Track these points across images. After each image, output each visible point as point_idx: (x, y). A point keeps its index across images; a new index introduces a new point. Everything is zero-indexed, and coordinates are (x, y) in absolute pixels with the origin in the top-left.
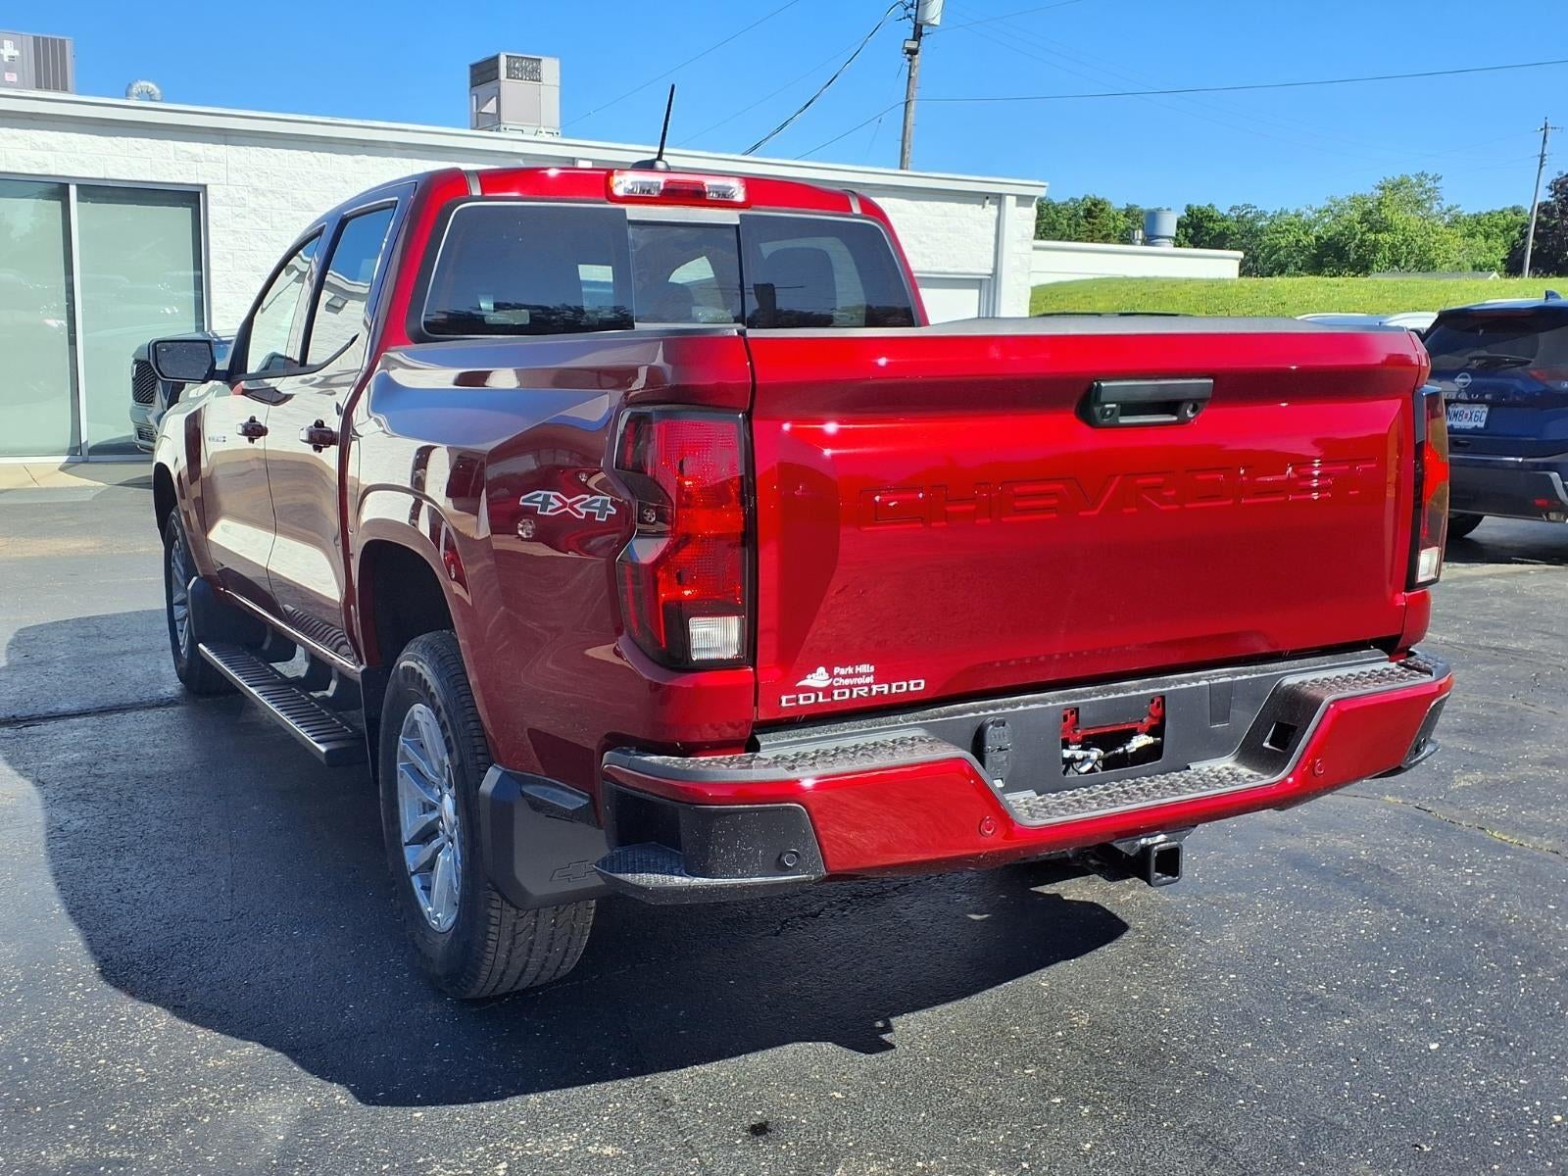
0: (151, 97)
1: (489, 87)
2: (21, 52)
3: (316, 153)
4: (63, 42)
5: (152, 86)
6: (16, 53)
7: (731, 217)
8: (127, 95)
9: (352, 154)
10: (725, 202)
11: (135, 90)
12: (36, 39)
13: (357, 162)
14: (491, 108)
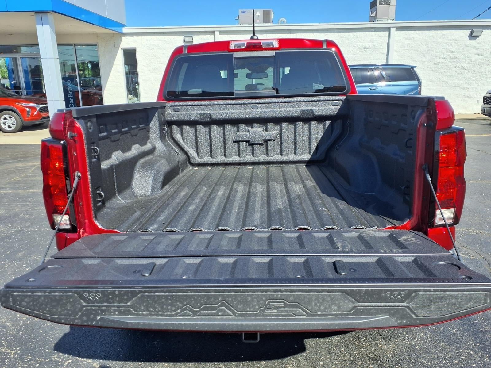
0: (284, 22)
1: (374, 8)
2: (261, 14)
3: (314, 34)
4: (270, 10)
5: (284, 19)
6: (259, 14)
7: (272, 53)
8: (278, 23)
9: (324, 33)
11: (280, 21)
12: (264, 10)
13: (325, 35)
14: (374, 14)
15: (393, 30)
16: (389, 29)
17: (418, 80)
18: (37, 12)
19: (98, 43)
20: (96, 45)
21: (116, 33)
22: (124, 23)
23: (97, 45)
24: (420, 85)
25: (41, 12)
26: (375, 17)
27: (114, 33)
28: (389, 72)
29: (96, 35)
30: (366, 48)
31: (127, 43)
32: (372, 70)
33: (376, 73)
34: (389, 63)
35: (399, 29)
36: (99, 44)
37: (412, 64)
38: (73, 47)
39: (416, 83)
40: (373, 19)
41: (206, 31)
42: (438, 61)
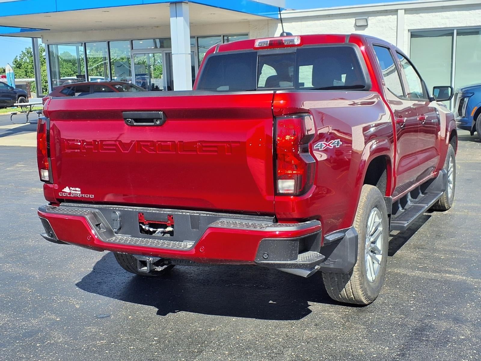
18: (172, 3)
19: (249, 32)
21: (271, 19)
22: (282, 6)
23: (248, 35)
25: (176, 3)
27: (268, 20)
29: (248, 22)
36: (250, 34)
41: (387, 10)
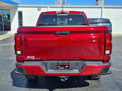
0: (69, 5)
1: (97, 1)
10: (67, 14)
14: (97, 3)
15: (103, 8)
16: (102, 8)
17: (111, 23)
20: (9, 10)
21: (16, 6)
22: (19, 3)
24: (111, 25)
26: (98, 4)
28: (102, 21)
29: (9, 7)
30: (95, 13)
31: (19, 9)
32: (96, 20)
33: (98, 21)
34: (102, 18)
35: (105, 8)
36: (10, 10)
37: (109, 18)
38: (2, 10)
39: (110, 24)
40: (97, 5)
42: (117, 18)
